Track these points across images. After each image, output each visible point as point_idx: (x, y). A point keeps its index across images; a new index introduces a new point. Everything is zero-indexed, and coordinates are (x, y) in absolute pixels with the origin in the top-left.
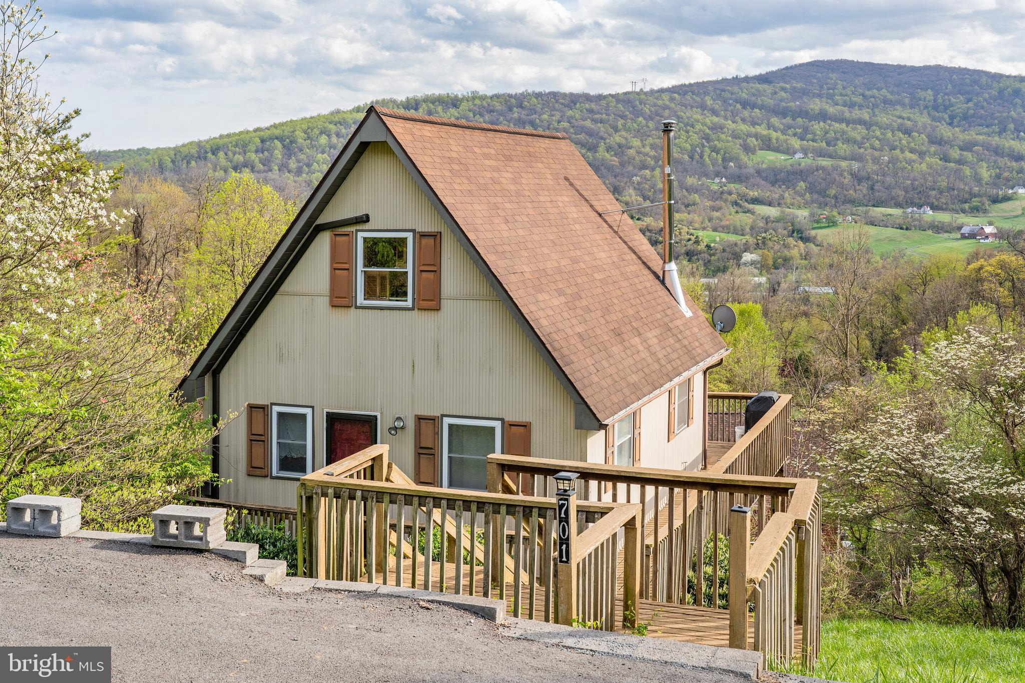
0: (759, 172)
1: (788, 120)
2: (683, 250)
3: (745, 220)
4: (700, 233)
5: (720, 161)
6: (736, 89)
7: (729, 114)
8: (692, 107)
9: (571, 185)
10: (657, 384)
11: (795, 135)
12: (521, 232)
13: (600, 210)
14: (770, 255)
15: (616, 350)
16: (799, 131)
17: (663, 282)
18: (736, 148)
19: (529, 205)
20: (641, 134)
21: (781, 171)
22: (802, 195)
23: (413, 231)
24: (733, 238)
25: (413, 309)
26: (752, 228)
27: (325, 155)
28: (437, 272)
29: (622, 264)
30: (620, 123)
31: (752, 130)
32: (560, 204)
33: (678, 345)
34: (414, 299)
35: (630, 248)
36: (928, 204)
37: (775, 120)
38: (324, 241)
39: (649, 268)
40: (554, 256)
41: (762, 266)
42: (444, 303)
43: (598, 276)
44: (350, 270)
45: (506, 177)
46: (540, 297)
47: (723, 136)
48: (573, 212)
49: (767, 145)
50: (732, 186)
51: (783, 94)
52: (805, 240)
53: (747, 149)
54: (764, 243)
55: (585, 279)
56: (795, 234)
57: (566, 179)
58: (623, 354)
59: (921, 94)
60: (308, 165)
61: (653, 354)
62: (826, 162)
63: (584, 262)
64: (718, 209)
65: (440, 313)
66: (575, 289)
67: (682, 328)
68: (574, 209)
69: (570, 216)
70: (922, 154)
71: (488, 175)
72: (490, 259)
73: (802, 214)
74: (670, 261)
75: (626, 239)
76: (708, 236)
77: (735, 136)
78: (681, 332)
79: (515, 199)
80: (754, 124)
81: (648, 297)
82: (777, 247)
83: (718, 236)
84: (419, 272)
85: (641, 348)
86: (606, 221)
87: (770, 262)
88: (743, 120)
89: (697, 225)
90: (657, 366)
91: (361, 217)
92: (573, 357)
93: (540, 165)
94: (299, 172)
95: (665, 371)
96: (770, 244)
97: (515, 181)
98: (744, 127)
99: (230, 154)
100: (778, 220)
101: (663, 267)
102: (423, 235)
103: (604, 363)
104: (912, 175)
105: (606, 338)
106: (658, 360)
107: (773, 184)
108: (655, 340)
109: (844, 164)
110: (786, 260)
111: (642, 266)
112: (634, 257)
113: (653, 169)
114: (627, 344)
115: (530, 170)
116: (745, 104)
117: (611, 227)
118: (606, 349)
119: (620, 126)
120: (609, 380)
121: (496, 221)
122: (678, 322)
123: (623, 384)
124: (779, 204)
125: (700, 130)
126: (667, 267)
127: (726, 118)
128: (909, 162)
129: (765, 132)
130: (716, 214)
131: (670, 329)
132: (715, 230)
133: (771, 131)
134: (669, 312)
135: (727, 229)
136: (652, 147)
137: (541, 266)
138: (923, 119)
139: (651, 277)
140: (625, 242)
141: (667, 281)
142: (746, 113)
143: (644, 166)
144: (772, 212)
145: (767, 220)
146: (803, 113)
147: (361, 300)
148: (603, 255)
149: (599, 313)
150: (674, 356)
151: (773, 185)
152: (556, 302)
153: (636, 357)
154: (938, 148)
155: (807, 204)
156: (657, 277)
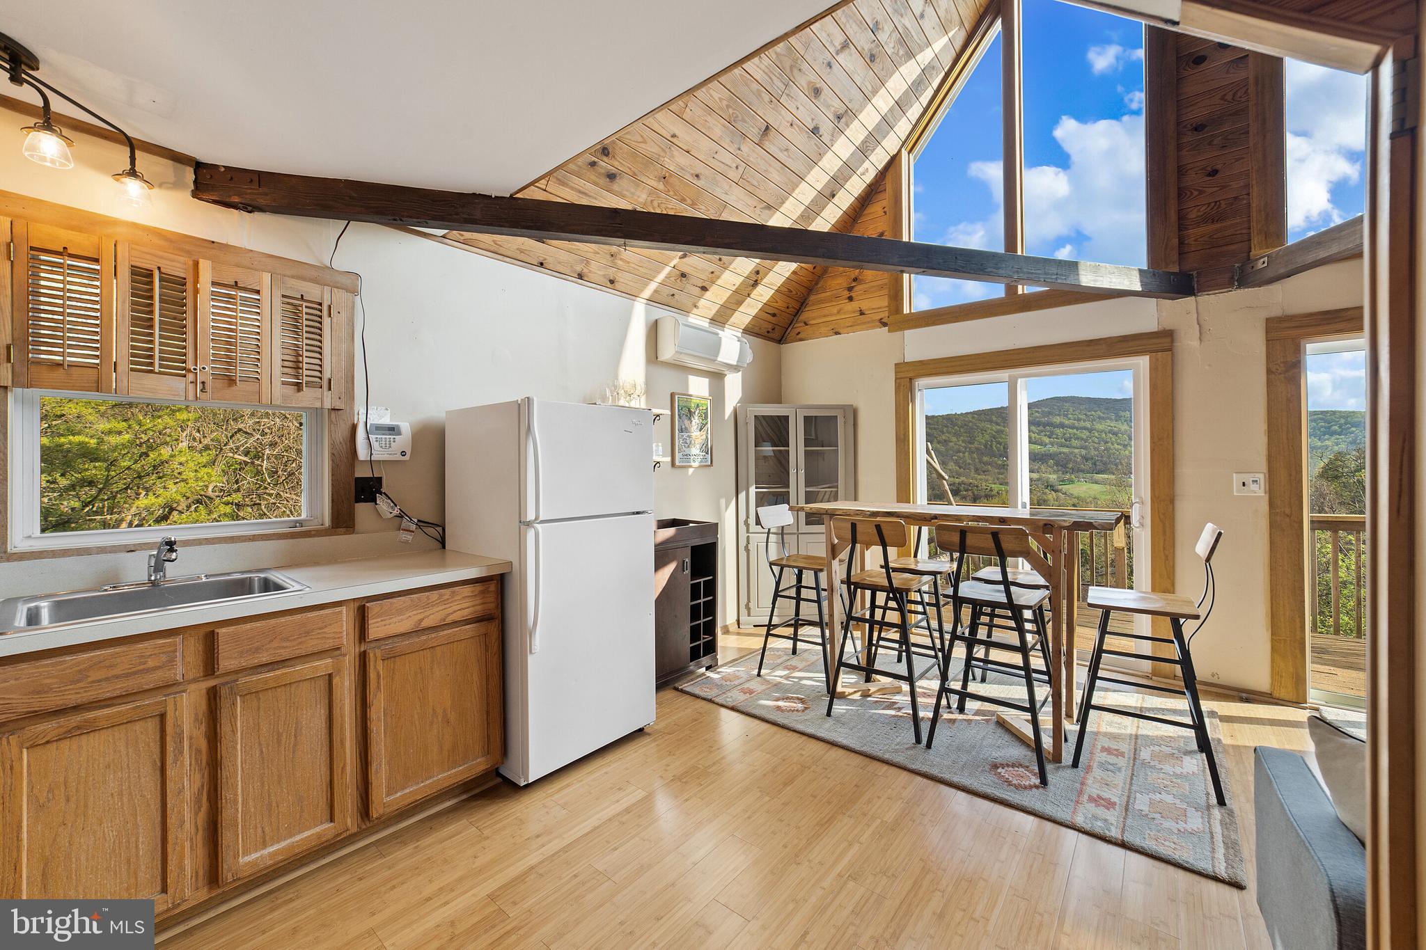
1: (1041, 428)
2: (983, 494)
4: (993, 485)
5: (1002, 449)
11: (1045, 435)
16: (1047, 433)
21: (1038, 454)
51: (1037, 414)
52: (1056, 491)
56: (1049, 488)
59: (1122, 414)
62: (1065, 450)
73: (1053, 477)
76: (997, 487)
89: (990, 482)
100: (1038, 480)
104: (1120, 457)
109: (1076, 451)
110: (1045, 501)
113: (964, 453)
127: (1004, 427)
130: (1001, 476)
136: (963, 442)
151: (1034, 462)
155: (1055, 472)
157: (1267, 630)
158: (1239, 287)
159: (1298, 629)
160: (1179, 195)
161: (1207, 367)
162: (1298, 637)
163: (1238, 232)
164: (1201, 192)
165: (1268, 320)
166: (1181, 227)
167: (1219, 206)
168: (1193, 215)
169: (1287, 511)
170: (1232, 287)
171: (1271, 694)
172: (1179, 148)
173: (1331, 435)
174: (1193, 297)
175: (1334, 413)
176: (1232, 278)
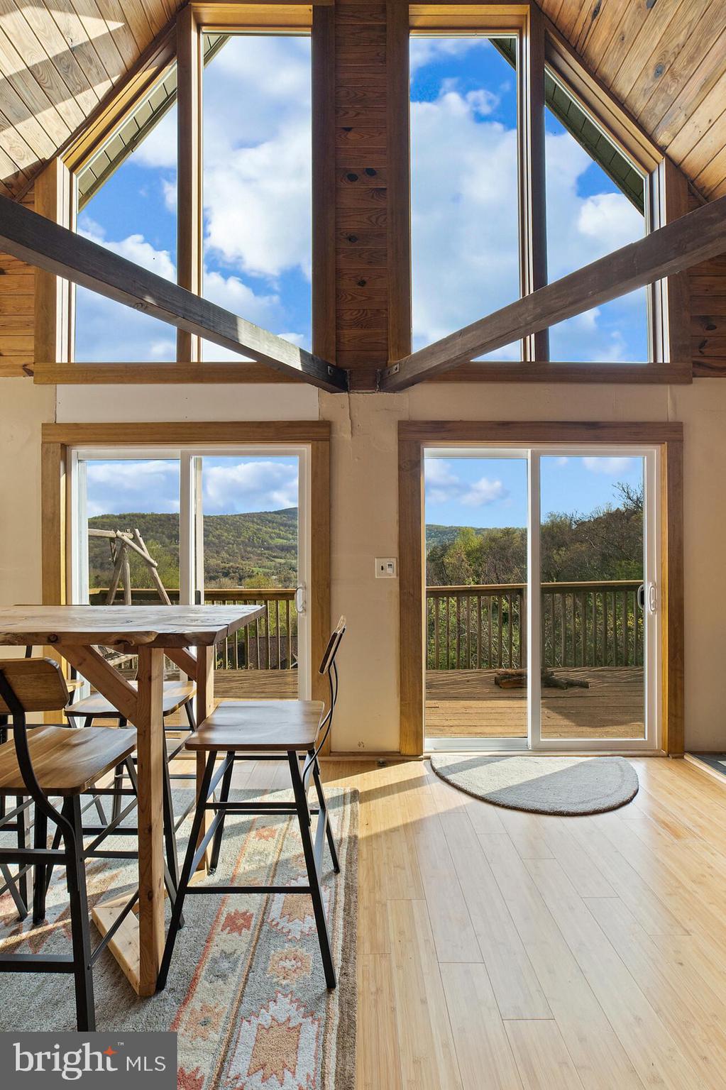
0: (276, 546)
3: (273, 563)
4: (254, 569)
6: (266, 516)
7: (264, 525)
18: (267, 537)
20: (227, 531)
24: (268, 570)
30: (219, 527)
31: (273, 531)
37: (281, 528)
47: (262, 533)
50: (266, 552)
53: (271, 538)
64: (260, 560)
77: (266, 533)
80: (274, 529)
83: (261, 570)
88: (270, 527)
96: (282, 573)
98: (270, 530)
107: (282, 550)
116: (270, 522)
125: (252, 530)
127: (262, 526)
129: (278, 532)
133: (281, 532)
135: (264, 567)
136: (232, 536)
143: (229, 543)
144: (282, 561)
145: (280, 564)
157: (398, 696)
158: (380, 391)
159: (418, 693)
160: (337, 296)
161: (356, 460)
162: (418, 700)
163: (380, 341)
164: (353, 298)
165: (400, 423)
166: (338, 327)
167: (366, 315)
168: (347, 317)
169: (412, 592)
170: (375, 388)
171: (399, 752)
172: (337, 252)
174: (347, 394)
176: (375, 381)
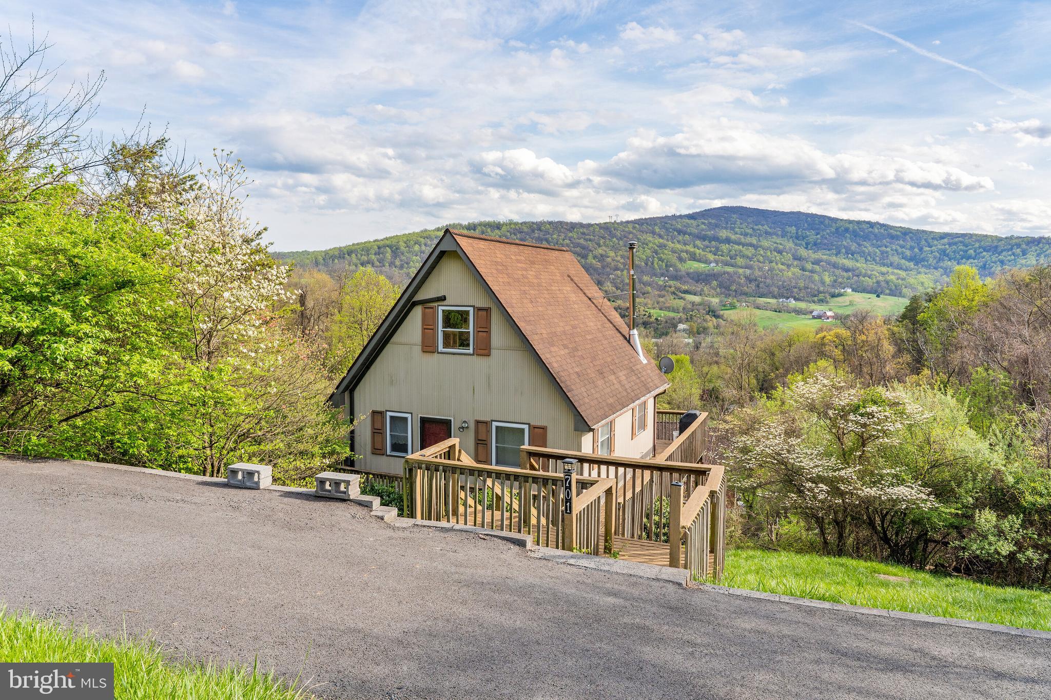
0: (688, 274)
1: (706, 243)
2: (641, 321)
3: (681, 303)
4: (652, 311)
5: (664, 267)
6: (674, 223)
7: (670, 237)
8: (647, 233)
9: (572, 280)
10: (625, 405)
11: (710, 252)
12: (540, 309)
13: (590, 296)
14: (695, 326)
15: (600, 383)
16: (713, 249)
17: (629, 342)
18: (674, 259)
19: (545, 292)
20: (615, 248)
21: (702, 274)
22: (715, 289)
23: (473, 306)
24: (672, 314)
25: (473, 355)
26: (684, 309)
27: (418, 257)
28: (488, 332)
29: (603, 330)
30: (602, 241)
31: (684, 248)
32: (565, 292)
33: (638, 381)
34: (474, 349)
35: (608, 320)
36: (792, 297)
37: (698, 242)
38: (417, 312)
39: (620, 333)
40: (561, 324)
41: (690, 333)
42: (493, 352)
43: (588, 337)
44: (434, 330)
45: (531, 274)
46: (553, 349)
47: (666, 252)
48: (573, 297)
49: (693, 257)
50: (672, 283)
51: (703, 226)
52: (717, 317)
53: (681, 260)
54: (691, 318)
55: (581, 339)
56: (710, 313)
57: (569, 276)
58: (604, 386)
59: (788, 229)
60: (407, 263)
61: (623, 386)
62: (729, 269)
63: (580, 328)
64: (663, 296)
65: (491, 357)
66: (574, 345)
67: (641, 370)
68: (574, 295)
69: (571, 299)
70: (789, 266)
71: (520, 272)
72: (521, 325)
73: (715, 301)
74: (633, 328)
75: (606, 314)
76: (656, 313)
77: (674, 251)
78: (640, 373)
79: (536, 288)
80: (685, 244)
81: (620, 351)
82: (699, 321)
83: (662, 313)
84: (477, 332)
85: (615, 382)
86: (593, 303)
87: (695, 330)
88: (679, 242)
89: (649, 306)
90: (625, 394)
91: (441, 297)
92: (573, 387)
93: (552, 267)
94: (401, 267)
95: (630, 397)
96: (695, 319)
97: (537, 277)
98: (679, 246)
99: (359, 255)
100: (700, 304)
101: (629, 332)
102: (480, 309)
103: (592, 390)
104: (782, 279)
105: (593, 375)
106: (626, 390)
107: (697, 281)
108: (624, 378)
109: (741, 271)
110: (705, 329)
111: (616, 331)
112: (611, 325)
113: (622, 271)
114: (606, 379)
115: (546, 270)
116: (680, 232)
117: (596, 307)
118: (593, 382)
119: (602, 244)
120: (596, 402)
121: (525, 301)
122: (638, 367)
123: (604, 404)
124: (701, 295)
125: (652, 247)
126: (631, 332)
127: (668, 240)
128: (781, 271)
129: (692, 250)
130: (661, 299)
131: (633, 371)
132: (661, 309)
133: (696, 249)
134: (633, 360)
135: (668, 309)
136: (622, 257)
137: (553, 330)
138: (790, 245)
139: (622, 338)
140: (605, 316)
141: (631, 341)
142: (680, 238)
143: (617, 269)
144: (697, 299)
145: (693, 304)
146: (716, 239)
147: (441, 348)
148: (592, 324)
149: (589, 360)
150: (635, 387)
152: (562, 352)
153: (612, 387)
154: (799, 262)
155: (717, 295)
156: (626, 338)
173: (968, 259)
175: (971, 236)
